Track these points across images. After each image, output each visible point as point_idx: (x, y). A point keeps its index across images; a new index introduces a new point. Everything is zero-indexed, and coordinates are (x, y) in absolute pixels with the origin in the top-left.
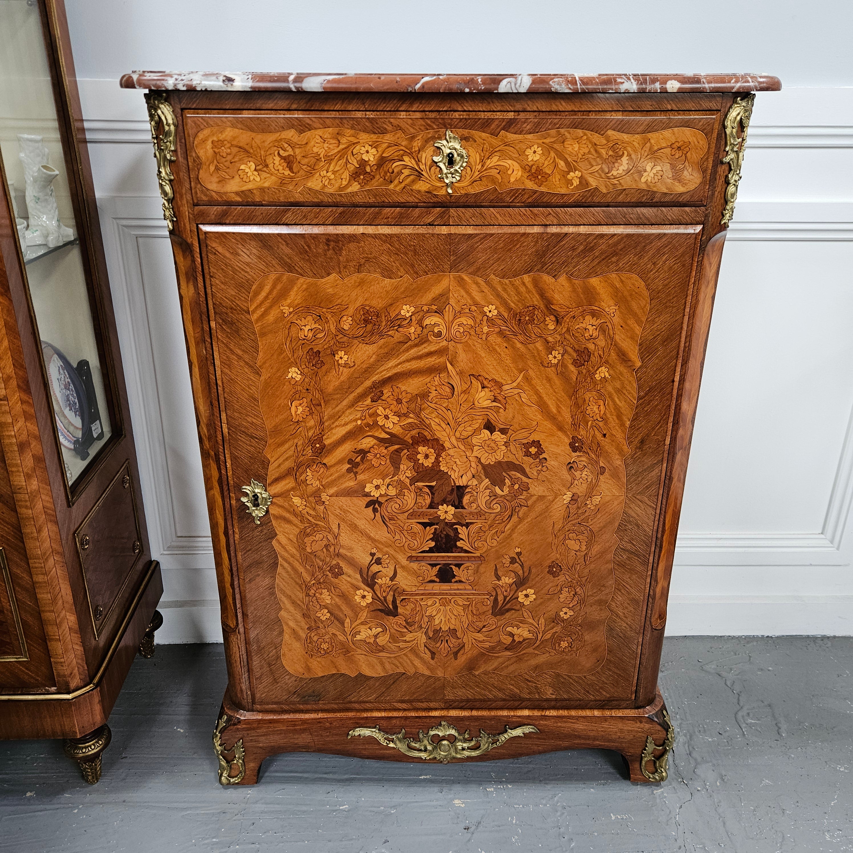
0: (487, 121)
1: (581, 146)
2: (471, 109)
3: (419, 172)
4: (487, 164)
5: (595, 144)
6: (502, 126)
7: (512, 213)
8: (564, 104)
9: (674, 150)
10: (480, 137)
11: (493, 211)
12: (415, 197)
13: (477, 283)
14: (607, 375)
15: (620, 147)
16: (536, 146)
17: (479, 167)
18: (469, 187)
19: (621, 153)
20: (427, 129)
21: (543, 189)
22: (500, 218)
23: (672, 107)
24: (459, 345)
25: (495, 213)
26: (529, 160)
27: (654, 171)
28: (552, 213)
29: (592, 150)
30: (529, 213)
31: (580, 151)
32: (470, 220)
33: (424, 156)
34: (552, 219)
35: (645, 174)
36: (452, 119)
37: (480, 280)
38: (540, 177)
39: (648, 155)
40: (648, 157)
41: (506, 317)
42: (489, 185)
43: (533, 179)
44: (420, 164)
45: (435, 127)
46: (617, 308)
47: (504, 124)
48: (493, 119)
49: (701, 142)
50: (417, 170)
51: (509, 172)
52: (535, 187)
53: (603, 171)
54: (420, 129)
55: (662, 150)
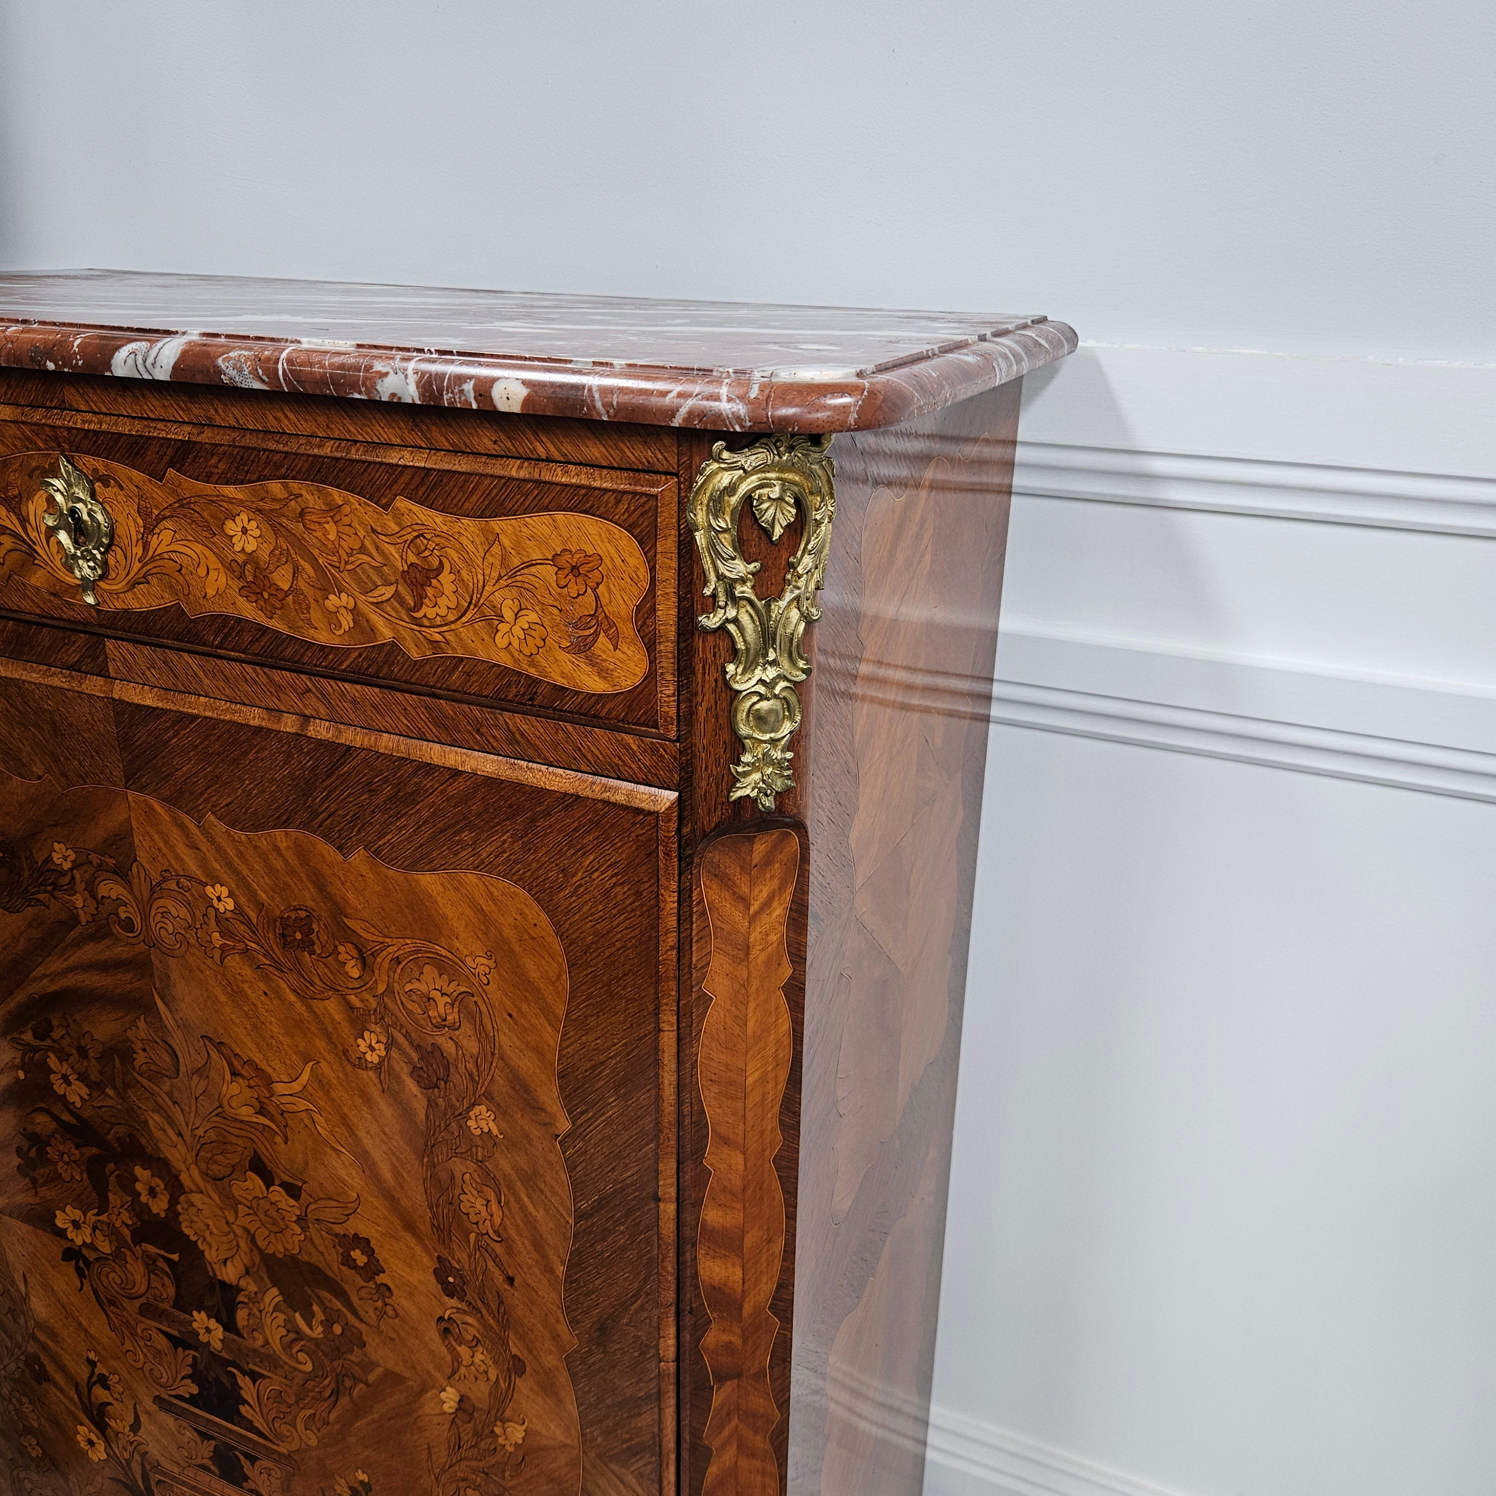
0: (137, 443)
1: (341, 529)
2: (104, 410)
3: (29, 546)
4: (153, 545)
5: (374, 531)
6: (167, 458)
7: (227, 673)
8: (291, 416)
9: (561, 574)
10: (130, 480)
11: (190, 661)
12: (33, 601)
13: (182, 827)
14: (495, 1131)
15: (431, 545)
16: (244, 517)
17: (139, 550)
18: (129, 595)
19: (436, 563)
20: (28, 449)
21: (276, 624)
22: (206, 681)
23: (547, 450)
24: (171, 961)
25: (193, 665)
26: (237, 548)
27: (523, 622)
28: (314, 690)
29: (367, 543)
30: (265, 680)
31: (343, 543)
32: (148, 673)
33: (31, 508)
34: (313, 704)
35: (503, 628)
36: (69, 429)
37: (188, 821)
38: (266, 595)
39: (500, 577)
40: (502, 582)
41: (255, 920)
42: (166, 595)
43: (254, 598)
44: (29, 527)
45: (41, 445)
46: (491, 963)
47: (170, 452)
48: (148, 438)
49: (632, 561)
50: (24, 541)
51: (202, 572)
52: (261, 619)
53: (402, 602)
54: (15, 445)
55: (533, 569)
